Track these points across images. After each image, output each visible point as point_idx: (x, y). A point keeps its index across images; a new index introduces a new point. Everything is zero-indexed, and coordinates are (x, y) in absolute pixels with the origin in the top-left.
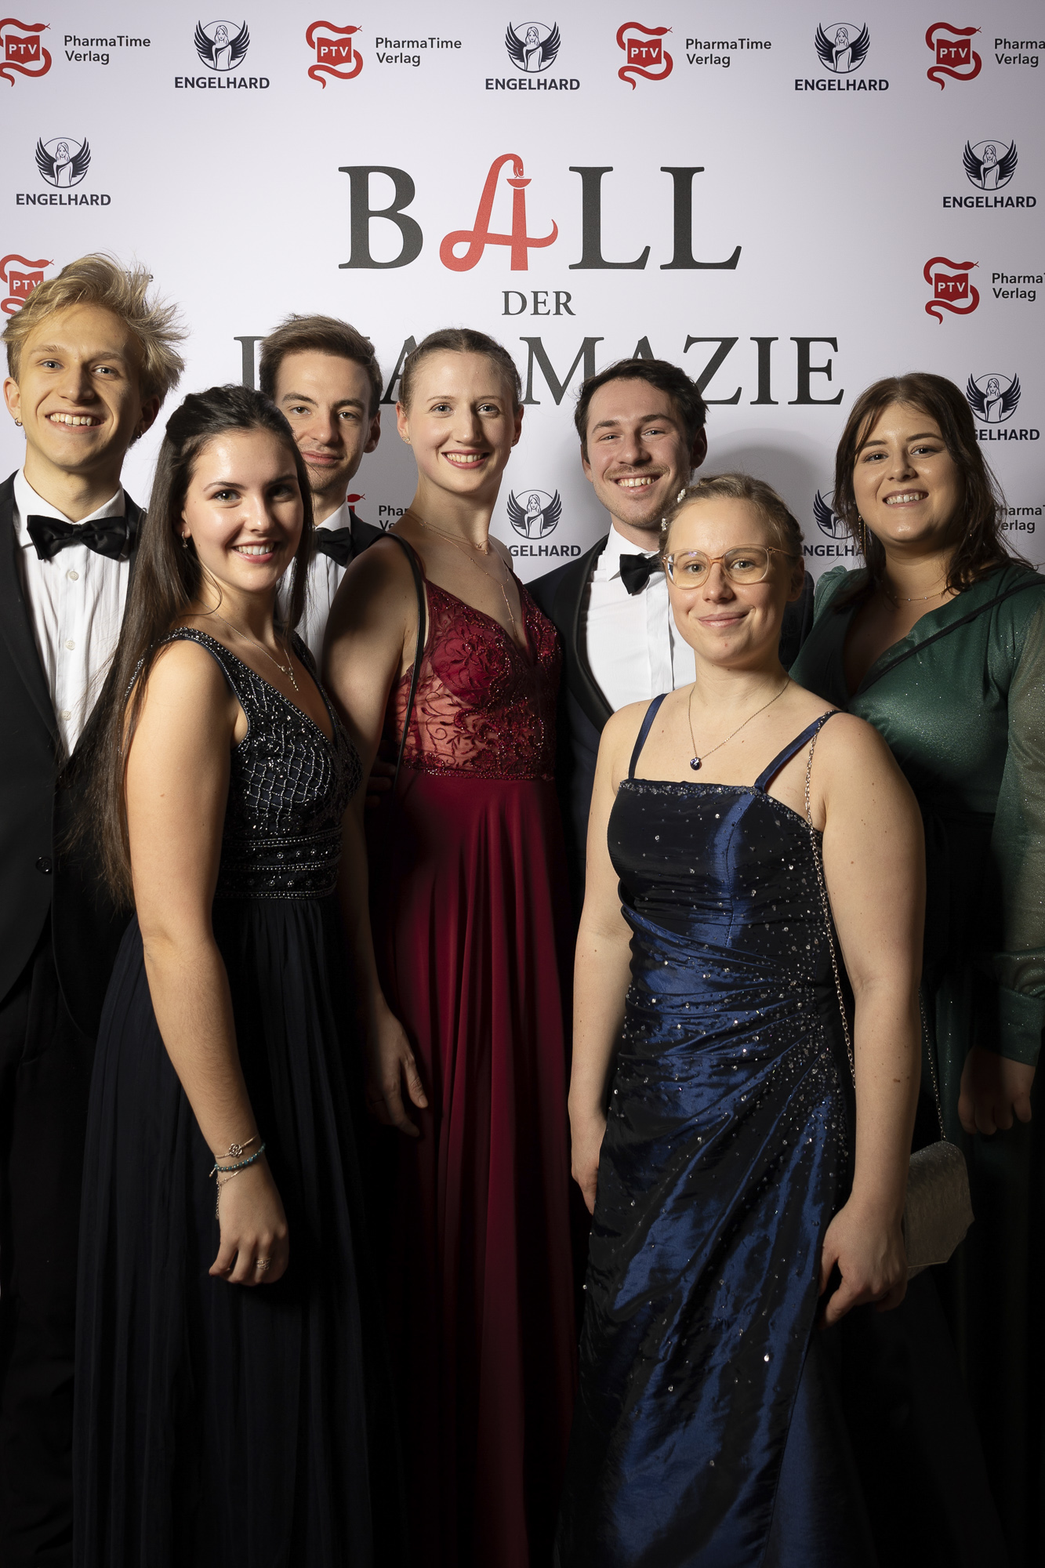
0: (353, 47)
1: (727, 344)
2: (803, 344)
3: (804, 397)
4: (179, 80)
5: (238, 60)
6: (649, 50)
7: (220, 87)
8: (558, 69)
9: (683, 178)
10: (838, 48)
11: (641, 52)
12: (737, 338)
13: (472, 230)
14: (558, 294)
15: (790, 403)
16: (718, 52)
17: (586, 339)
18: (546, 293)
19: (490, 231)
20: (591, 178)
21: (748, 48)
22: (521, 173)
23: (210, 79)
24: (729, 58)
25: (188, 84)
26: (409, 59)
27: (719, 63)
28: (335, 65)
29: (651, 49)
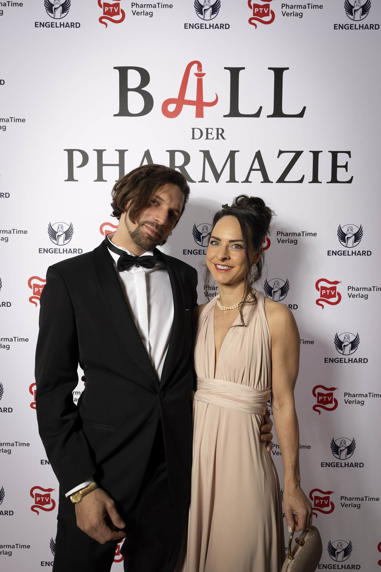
0: (121, 8)
1: (298, 154)
2: (335, 155)
3: (334, 180)
4: (37, 24)
5: (65, 14)
6: (264, 9)
7: (56, 27)
8: (219, 19)
9: (279, 73)
10: (356, 8)
11: (259, 10)
12: (303, 151)
13: (177, 98)
14: (218, 129)
15: (327, 183)
16: (297, 11)
17: (231, 151)
18: (212, 129)
19: (185, 99)
20: (235, 73)
21: (312, 8)
22: (201, 70)
23: (52, 23)
24: (302, 13)
25: (41, 25)
26: (148, 13)
27: (297, 16)
28: (112, 16)
29: (265, 9)
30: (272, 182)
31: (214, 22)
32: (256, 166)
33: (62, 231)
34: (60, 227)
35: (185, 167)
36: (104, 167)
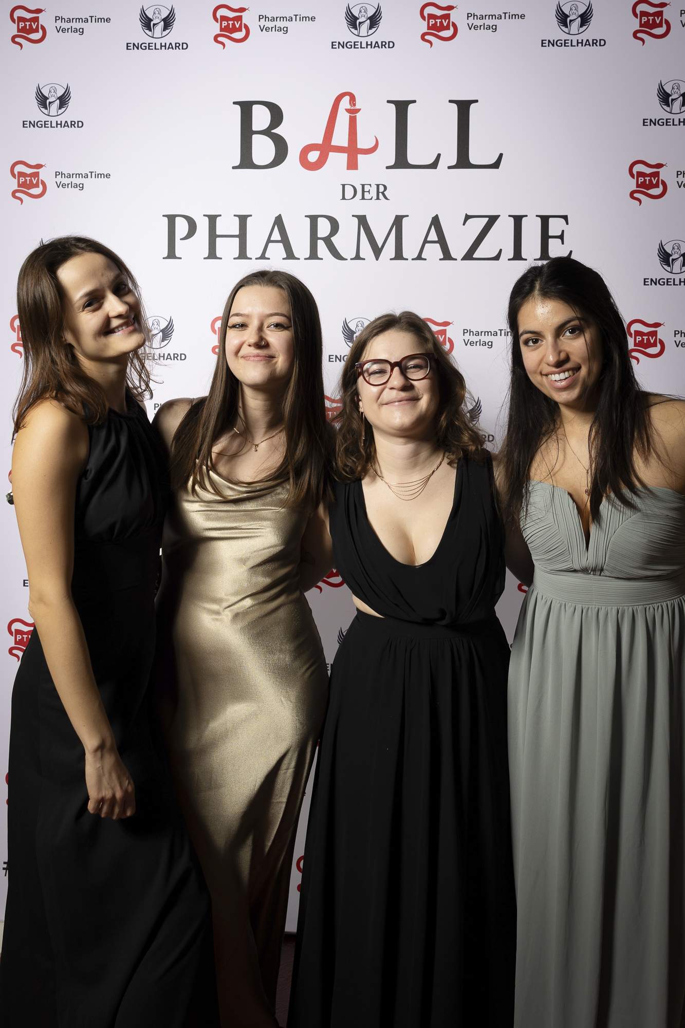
0: (244, 22)
1: (492, 219)
2: (545, 220)
3: (545, 255)
4: (129, 45)
5: (167, 31)
7: (155, 49)
8: (379, 35)
9: (464, 107)
10: (571, 18)
11: (436, 22)
12: (499, 216)
13: (321, 143)
14: (378, 186)
16: (489, 22)
17: (397, 216)
18: (370, 185)
19: (332, 144)
20: (402, 108)
21: (509, 18)
22: (355, 105)
23: (149, 44)
24: (496, 26)
25: (135, 47)
26: (281, 29)
27: (490, 29)
28: (231, 34)
29: (443, 20)
30: (456, 260)
31: (373, 39)
32: (433, 236)
33: (159, 328)
34: (156, 323)
35: (331, 238)
36: (218, 239)
